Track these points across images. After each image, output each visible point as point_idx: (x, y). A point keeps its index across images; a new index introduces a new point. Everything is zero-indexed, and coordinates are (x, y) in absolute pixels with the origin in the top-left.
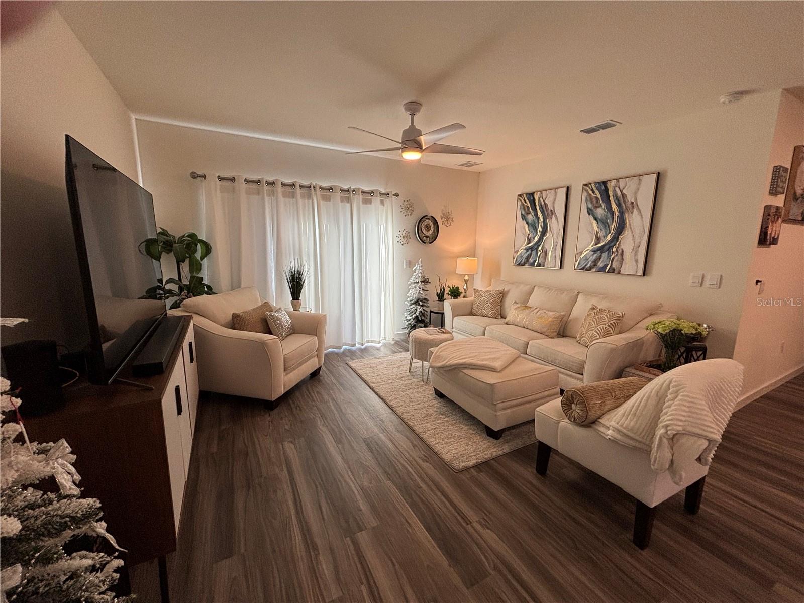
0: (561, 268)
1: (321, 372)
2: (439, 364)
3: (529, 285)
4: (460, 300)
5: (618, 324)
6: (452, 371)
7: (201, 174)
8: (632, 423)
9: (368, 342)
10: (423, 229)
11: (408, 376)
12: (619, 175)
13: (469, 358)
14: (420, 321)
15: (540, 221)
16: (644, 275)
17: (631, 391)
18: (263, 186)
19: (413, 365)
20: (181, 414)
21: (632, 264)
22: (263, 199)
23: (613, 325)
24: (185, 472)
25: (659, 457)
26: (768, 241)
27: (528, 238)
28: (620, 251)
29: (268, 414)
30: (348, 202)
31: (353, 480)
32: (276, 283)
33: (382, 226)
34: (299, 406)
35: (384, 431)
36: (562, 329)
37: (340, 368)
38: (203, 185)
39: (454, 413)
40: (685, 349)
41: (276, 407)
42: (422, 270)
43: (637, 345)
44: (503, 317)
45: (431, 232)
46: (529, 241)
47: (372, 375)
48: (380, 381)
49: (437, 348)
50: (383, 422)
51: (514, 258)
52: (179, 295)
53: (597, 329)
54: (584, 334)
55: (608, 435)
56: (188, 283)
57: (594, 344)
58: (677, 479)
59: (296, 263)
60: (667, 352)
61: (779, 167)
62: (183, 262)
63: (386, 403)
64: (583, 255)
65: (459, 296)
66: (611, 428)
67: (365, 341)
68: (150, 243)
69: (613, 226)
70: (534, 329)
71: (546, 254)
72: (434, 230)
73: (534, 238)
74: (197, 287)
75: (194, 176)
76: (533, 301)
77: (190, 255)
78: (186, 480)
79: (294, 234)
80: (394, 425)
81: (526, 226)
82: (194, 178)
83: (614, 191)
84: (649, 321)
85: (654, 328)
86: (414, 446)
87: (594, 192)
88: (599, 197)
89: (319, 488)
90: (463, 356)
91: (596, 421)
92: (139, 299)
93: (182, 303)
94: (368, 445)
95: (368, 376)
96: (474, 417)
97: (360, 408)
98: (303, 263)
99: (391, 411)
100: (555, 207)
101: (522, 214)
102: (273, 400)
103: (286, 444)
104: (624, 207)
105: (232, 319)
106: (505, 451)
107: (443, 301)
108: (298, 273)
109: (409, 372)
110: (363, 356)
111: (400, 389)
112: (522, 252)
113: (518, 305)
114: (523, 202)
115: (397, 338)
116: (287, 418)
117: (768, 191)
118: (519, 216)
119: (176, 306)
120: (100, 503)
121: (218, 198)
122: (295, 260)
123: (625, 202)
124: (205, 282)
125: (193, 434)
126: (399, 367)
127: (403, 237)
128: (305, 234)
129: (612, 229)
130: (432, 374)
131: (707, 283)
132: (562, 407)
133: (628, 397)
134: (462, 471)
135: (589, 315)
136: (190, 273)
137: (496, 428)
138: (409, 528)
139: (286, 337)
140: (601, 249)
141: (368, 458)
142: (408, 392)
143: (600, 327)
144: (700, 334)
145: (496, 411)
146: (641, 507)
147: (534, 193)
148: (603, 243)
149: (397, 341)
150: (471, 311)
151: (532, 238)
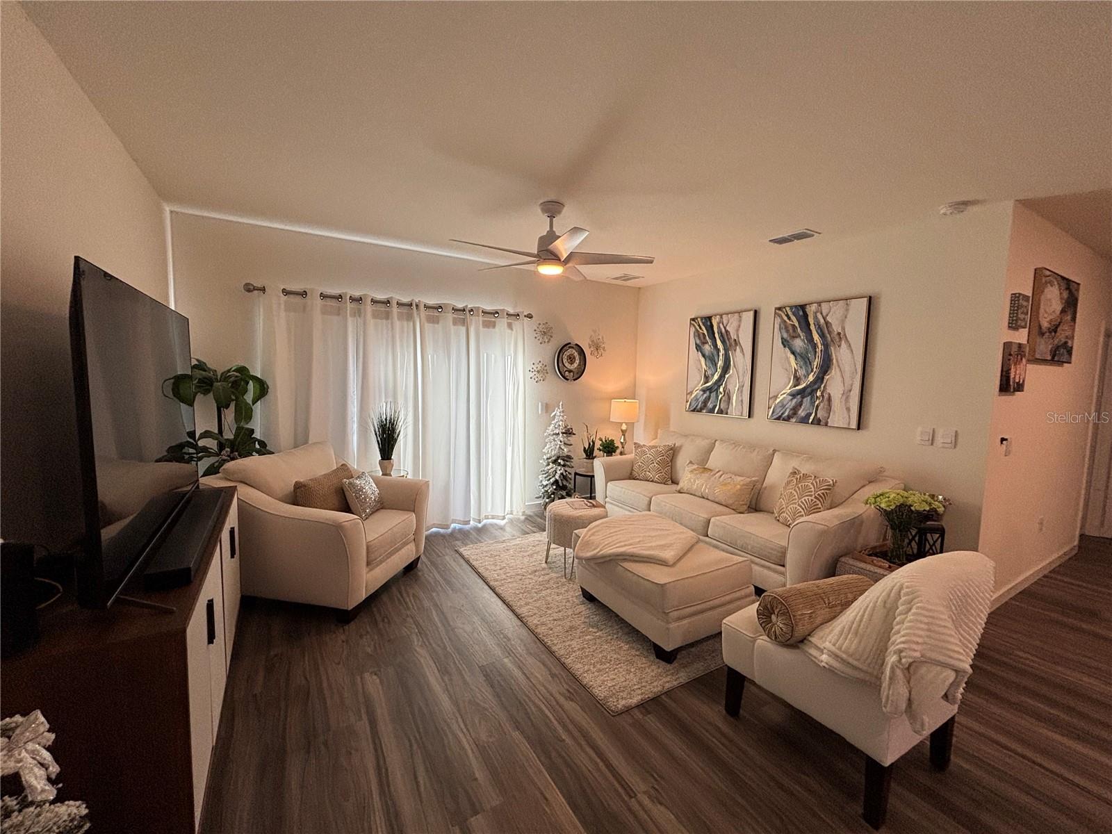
0: (749, 417)
1: (419, 564)
2: (589, 554)
3: (707, 439)
4: (616, 458)
5: (828, 497)
6: (607, 564)
7: (259, 286)
8: (853, 646)
9: (487, 518)
10: (565, 361)
11: (544, 569)
12: (820, 297)
13: (631, 545)
14: (561, 489)
15: (721, 354)
16: (859, 428)
17: (850, 596)
18: (346, 302)
19: (551, 552)
20: (213, 643)
21: (842, 414)
22: (346, 320)
23: (821, 496)
24: (212, 731)
25: (893, 694)
26: (1012, 387)
27: (705, 375)
28: (826, 396)
29: (341, 631)
30: (464, 325)
31: (465, 730)
32: (359, 438)
33: (509, 357)
34: (387, 617)
35: (509, 654)
36: (754, 502)
37: (446, 557)
38: (260, 302)
39: (610, 624)
40: (916, 530)
41: (353, 619)
42: (563, 416)
43: (855, 524)
44: (675, 482)
45: (576, 365)
46: (707, 379)
47: (493, 567)
48: (504, 577)
49: (586, 530)
50: (509, 640)
51: (687, 402)
52: (218, 455)
53: (802, 502)
54: (783, 508)
55: (822, 661)
56: (232, 437)
57: (797, 524)
58: (918, 727)
59: (388, 408)
60: (894, 536)
61: (1017, 295)
62: (227, 406)
63: (513, 611)
64: (778, 400)
65: (615, 452)
66: (825, 651)
67: (483, 516)
68: (179, 380)
69: (816, 363)
70: (717, 500)
71: (729, 398)
72: (580, 362)
73: (713, 375)
74: (245, 444)
75: (249, 288)
76: (715, 461)
77: (236, 397)
78: (214, 744)
79: (386, 366)
80: (525, 645)
81: (703, 360)
82: (249, 291)
83: (816, 318)
84: (870, 491)
85: (876, 502)
86: (553, 676)
87: (789, 318)
88: (797, 324)
89: (415, 747)
90: (620, 542)
91: (805, 639)
92: (157, 461)
93: (223, 467)
94: (486, 676)
95: (487, 569)
96: (637, 631)
97: (476, 619)
98: (398, 408)
99: (520, 623)
100: (740, 336)
101: (696, 344)
102: (349, 609)
103: (367, 675)
104: (829, 339)
105: (294, 491)
106: (681, 680)
107: (593, 458)
108: (390, 422)
109: (546, 562)
110: (480, 539)
111: (532, 588)
112: (697, 393)
113: (695, 466)
114: (698, 328)
115: (529, 512)
116: (368, 637)
117: (1007, 324)
118: (693, 347)
119: (212, 471)
120: (86, 808)
121: (282, 320)
122: (386, 404)
123: (830, 333)
124: (257, 435)
125: (228, 668)
126: (531, 556)
127: (538, 372)
128: (402, 368)
129: (815, 366)
130: (578, 568)
131: (939, 440)
132: (759, 618)
133: (847, 604)
134: (621, 713)
135: (788, 483)
136: (236, 423)
137: (668, 648)
138: (546, 806)
139: (371, 514)
140: (802, 393)
141: (485, 695)
142: (544, 593)
143: (805, 500)
144: (935, 510)
145: (668, 622)
146: (872, 767)
147: (711, 317)
148: (804, 385)
149: (530, 516)
150: (631, 474)
151: (710, 376)
